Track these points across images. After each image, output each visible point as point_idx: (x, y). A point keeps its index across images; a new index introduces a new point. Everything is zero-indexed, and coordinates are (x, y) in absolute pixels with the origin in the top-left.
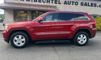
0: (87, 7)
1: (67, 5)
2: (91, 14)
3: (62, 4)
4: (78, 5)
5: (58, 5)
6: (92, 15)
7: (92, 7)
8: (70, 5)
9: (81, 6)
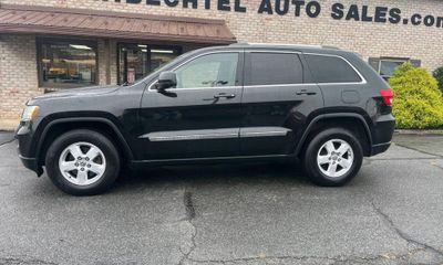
0: (360, 24)
1: (271, 16)
2: (378, 56)
3: (252, 14)
4: (320, 16)
5: (231, 16)
6: (381, 58)
7: (379, 25)
8: (284, 17)
9: (331, 20)
